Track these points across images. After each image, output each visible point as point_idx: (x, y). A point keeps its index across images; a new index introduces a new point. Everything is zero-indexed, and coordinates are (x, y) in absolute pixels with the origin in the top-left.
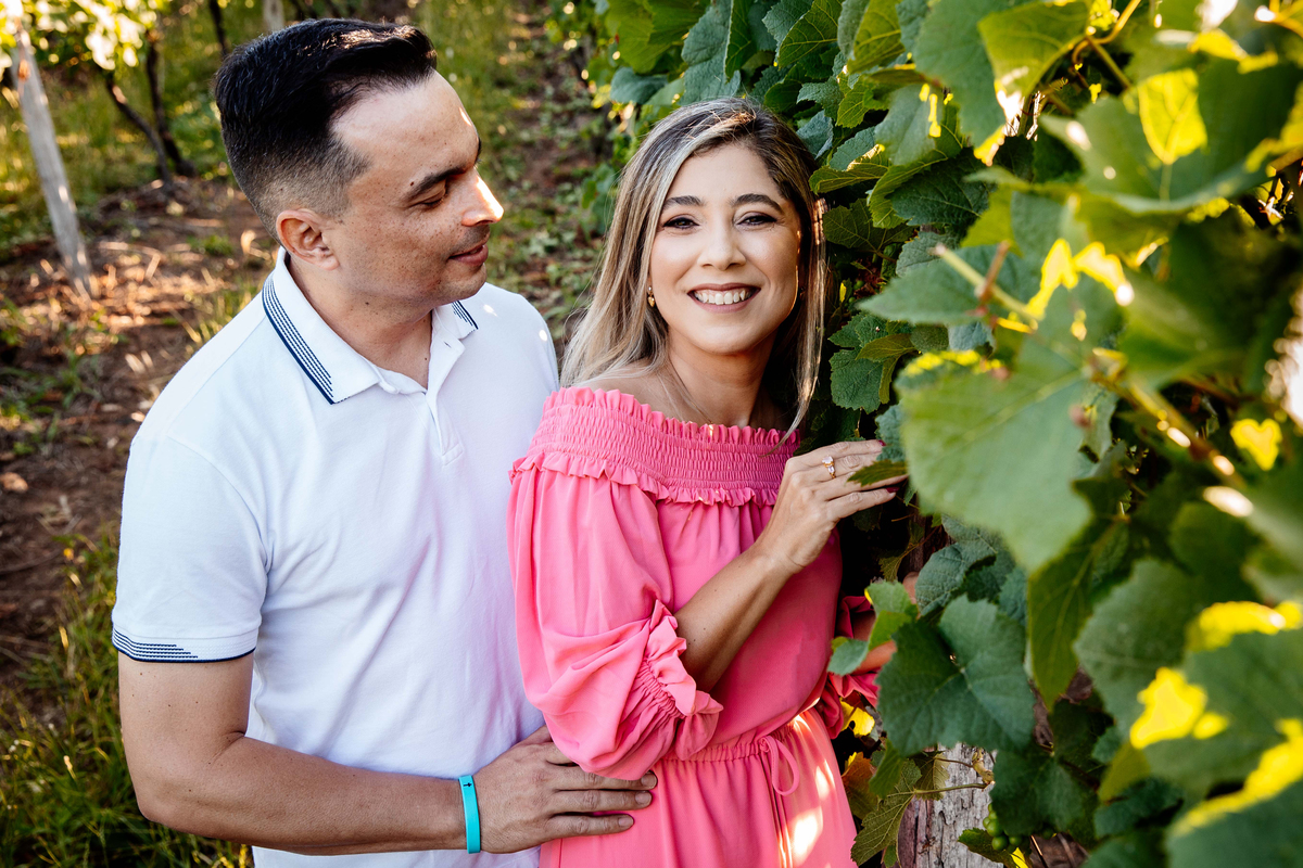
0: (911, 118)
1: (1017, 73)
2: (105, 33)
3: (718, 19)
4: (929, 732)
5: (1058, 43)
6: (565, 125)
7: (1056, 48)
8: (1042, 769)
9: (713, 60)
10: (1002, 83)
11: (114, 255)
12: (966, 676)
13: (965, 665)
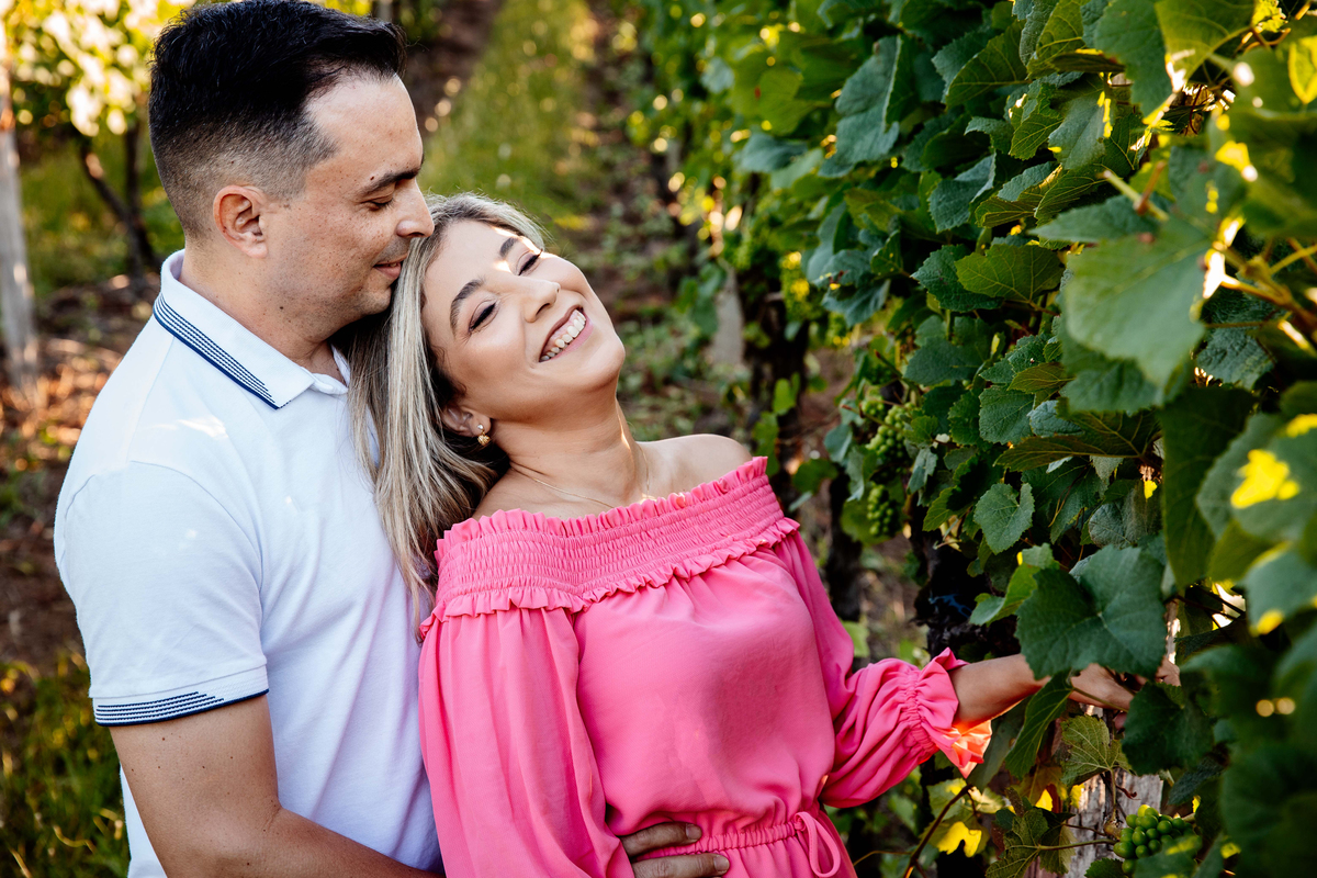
0: (1085, 125)
1: (1186, 53)
2: (92, 91)
3: (879, 68)
4: (1064, 658)
5: (1226, 31)
6: (634, 251)
7: (1224, 35)
8: (1171, 719)
9: (870, 112)
10: (1171, 60)
11: (63, 357)
12: (1103, 619)
13: (1103, 609)
